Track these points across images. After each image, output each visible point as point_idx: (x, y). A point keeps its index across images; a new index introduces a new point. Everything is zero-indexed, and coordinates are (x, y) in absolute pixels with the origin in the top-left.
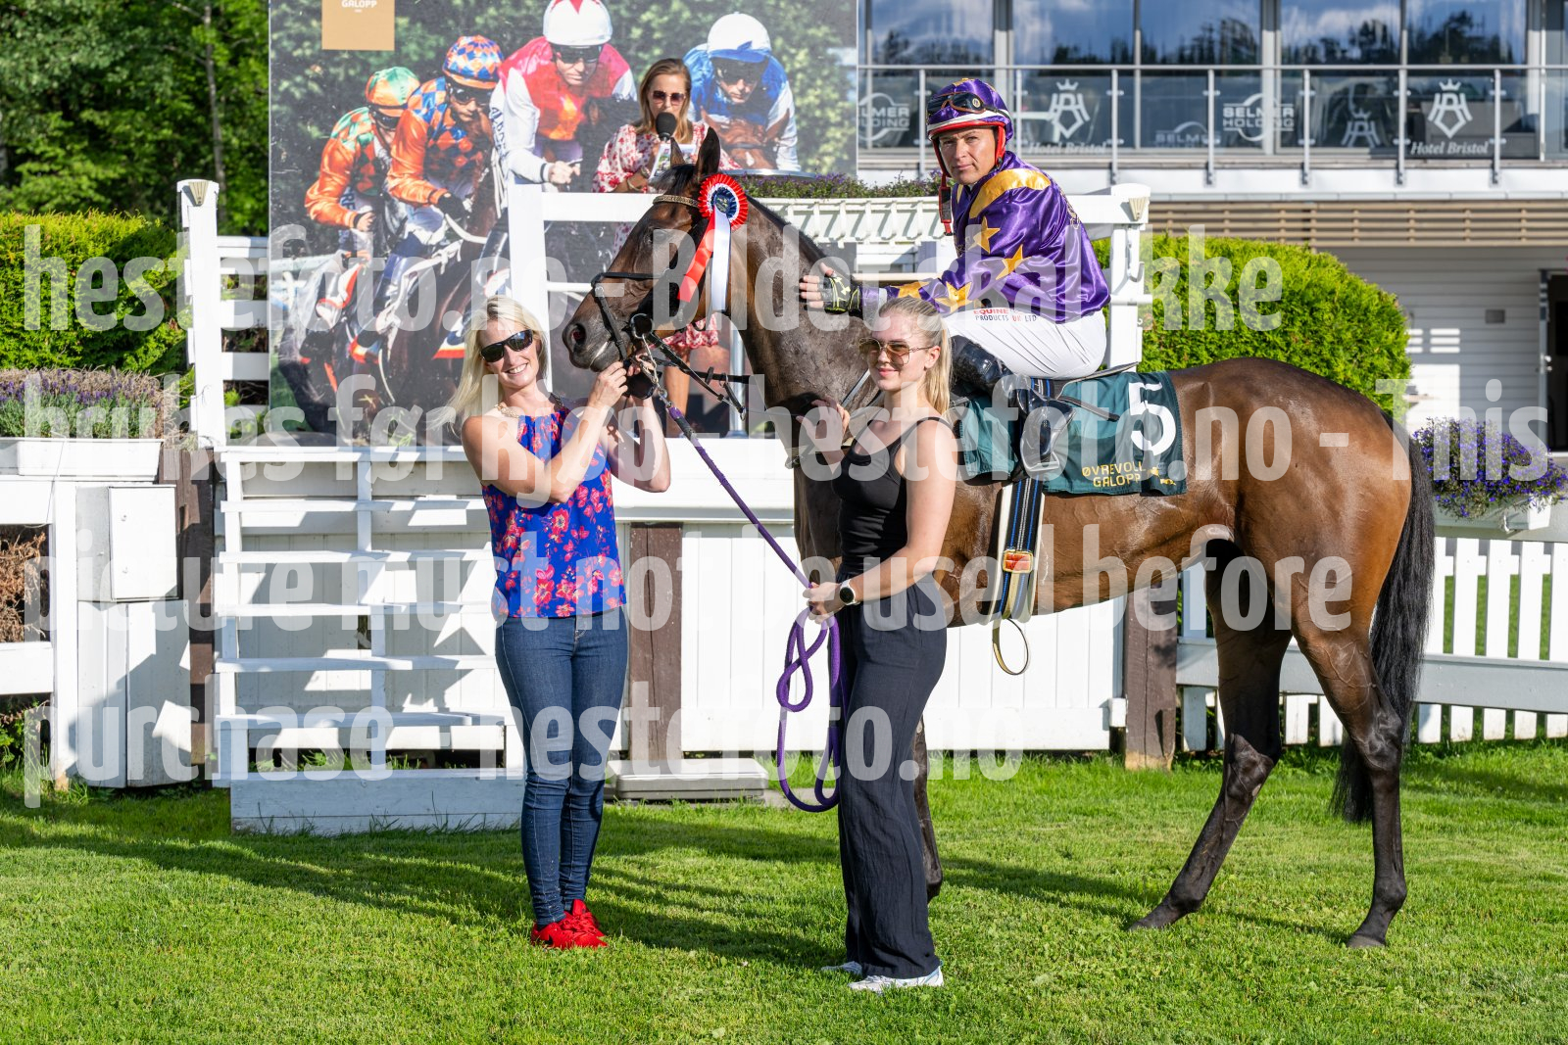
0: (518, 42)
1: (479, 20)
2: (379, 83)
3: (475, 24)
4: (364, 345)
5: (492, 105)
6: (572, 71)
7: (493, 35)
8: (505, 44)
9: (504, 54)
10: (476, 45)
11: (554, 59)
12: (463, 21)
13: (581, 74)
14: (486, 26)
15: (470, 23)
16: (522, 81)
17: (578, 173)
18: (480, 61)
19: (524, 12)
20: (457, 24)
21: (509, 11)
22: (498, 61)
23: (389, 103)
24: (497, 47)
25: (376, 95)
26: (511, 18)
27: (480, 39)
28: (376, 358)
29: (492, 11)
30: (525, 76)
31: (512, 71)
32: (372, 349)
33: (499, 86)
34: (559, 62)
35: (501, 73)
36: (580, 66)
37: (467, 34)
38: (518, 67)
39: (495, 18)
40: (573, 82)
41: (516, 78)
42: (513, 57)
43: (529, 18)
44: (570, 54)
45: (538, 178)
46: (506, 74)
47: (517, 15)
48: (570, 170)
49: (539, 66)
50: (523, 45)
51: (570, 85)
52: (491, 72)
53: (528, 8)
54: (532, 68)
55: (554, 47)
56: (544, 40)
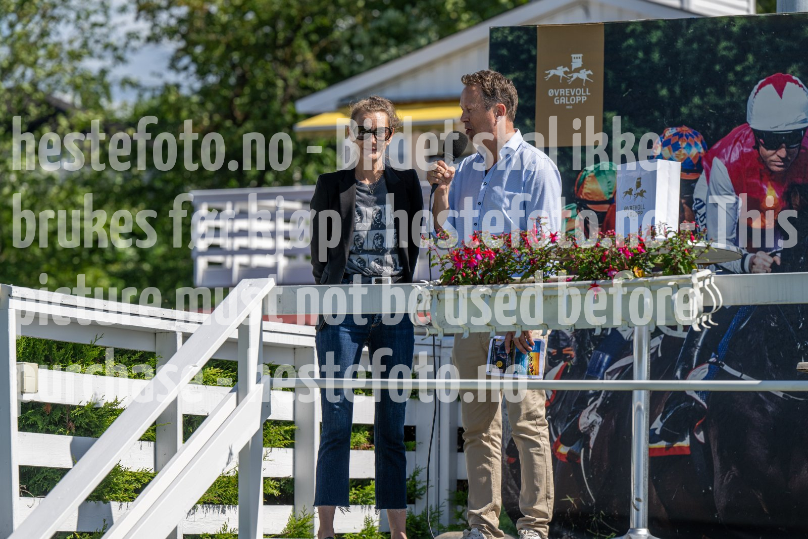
0: (722, 130)
1: (684, 110)
2: (588, 179)
3: (680, 114)
4: (566, 445)
5: (695, 196)
6: (774, 157)
7: (698, 125)
8: (709, 133)
9: (708, 144)
10: (680, 135)
11: (756, 147)
12: (668, 112)
13: (783, 160)
14: (691, 115)
15: (676, 113)
16: (725, 170)
17: (779, 263)
18: (684, 151)
19: (728, 99)
20: (663, 114)
21: (713, 99)
22: (702, 150)
23: (597, 198)
24: (701, 137)
25: (585, 191)
26: (715, 107)
27: (685, 128)
28: (579, 457)
29: (697, 100)
30: (728, 165)
31: (717, 161)
32: (574, 448)
33: (703, 176)
34: (762, 148)
35: (704, 163)
36: (782, 152)
37: (672, 125)
38: (720, 156)
39: (698, 107)
40: (775, 168)
41: (719, 167)
42: (717, 146)
43: (732, 105)
44: (772, 139)
45: (739, 268)
46: (710, 164)
47: (721, 102)
48: (771, 260)
49: (742, 153)
50: (726, 132)
51: (772, 172)
52: (695, 162)
53: (732, 95)
54: (735, 156)
55: (758, 134)
56: (749, 128)
